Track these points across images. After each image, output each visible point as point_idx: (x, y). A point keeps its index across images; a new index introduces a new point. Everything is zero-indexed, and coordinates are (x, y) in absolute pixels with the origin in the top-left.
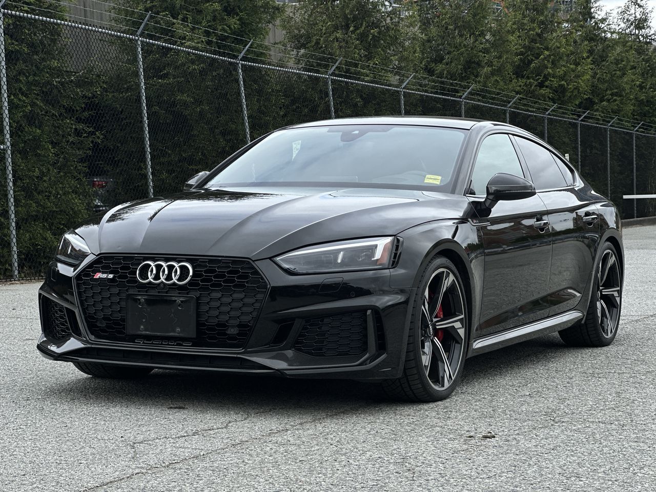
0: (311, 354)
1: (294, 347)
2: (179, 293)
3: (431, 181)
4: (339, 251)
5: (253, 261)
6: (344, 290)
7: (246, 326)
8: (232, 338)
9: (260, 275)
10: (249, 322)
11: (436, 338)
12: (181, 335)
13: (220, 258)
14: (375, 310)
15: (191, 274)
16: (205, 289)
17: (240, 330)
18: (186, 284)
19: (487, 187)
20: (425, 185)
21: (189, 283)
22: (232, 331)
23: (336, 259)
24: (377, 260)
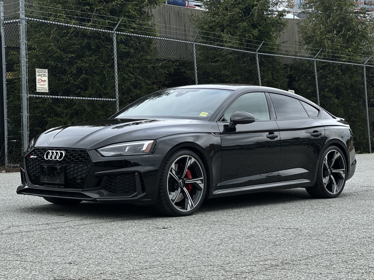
0: (111, 192)
1: (104, 189)
2: (59, 164)
3: (202, 115)
4: (126, 146)
5: (88, 150)
6: (125, 163)
7: (83, 179)
8: (79, 184)
9: (89, 156)
10: (85, 177)
11: (184, 188)
12: (59, 183)
13: (76, 149)
14: (139, 173)
15: (64, 156)
16: (68, 162)
17: (81, 181)
18: (61, 160)
19: (230, 118)
20: (199, 117)
21: (63, 160)
22: (79, 181)
23: (125, 150)
24: (144, 151)
